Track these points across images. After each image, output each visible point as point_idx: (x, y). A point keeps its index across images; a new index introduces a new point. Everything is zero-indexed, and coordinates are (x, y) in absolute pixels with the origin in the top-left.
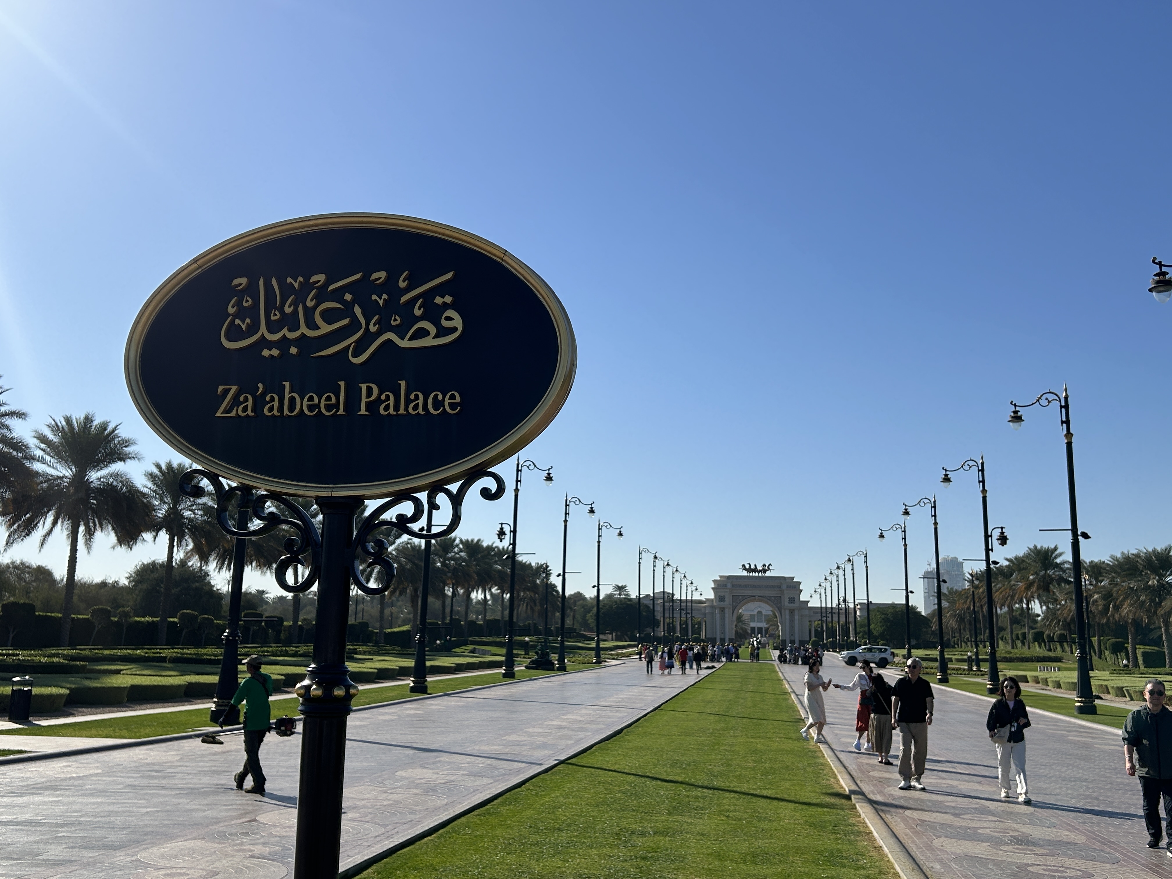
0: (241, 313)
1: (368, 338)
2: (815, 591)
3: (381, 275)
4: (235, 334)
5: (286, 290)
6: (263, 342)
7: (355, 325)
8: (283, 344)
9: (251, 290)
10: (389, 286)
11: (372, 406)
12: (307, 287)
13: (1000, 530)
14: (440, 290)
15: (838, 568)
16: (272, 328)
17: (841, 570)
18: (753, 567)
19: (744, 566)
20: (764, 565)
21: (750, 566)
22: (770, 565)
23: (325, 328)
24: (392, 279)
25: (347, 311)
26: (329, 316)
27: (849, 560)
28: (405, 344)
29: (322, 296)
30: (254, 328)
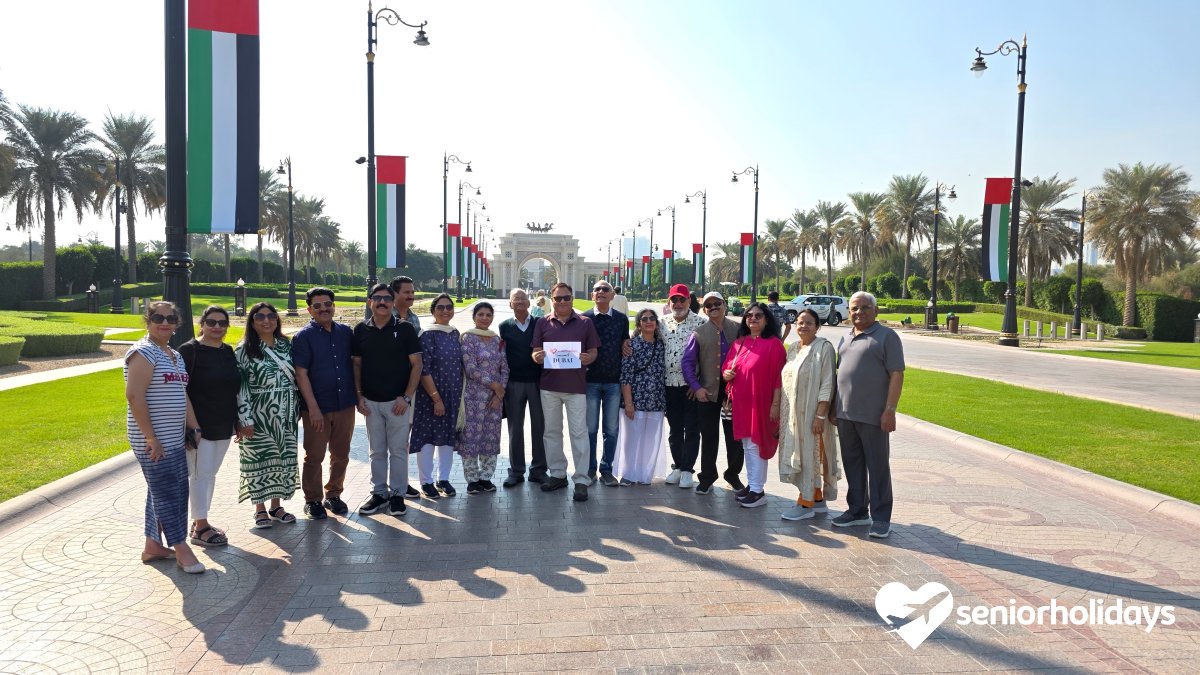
18: (536, 226)
19: (528, 224)
20: (547, 224)
21: (534, 225)
22: (552, 224)
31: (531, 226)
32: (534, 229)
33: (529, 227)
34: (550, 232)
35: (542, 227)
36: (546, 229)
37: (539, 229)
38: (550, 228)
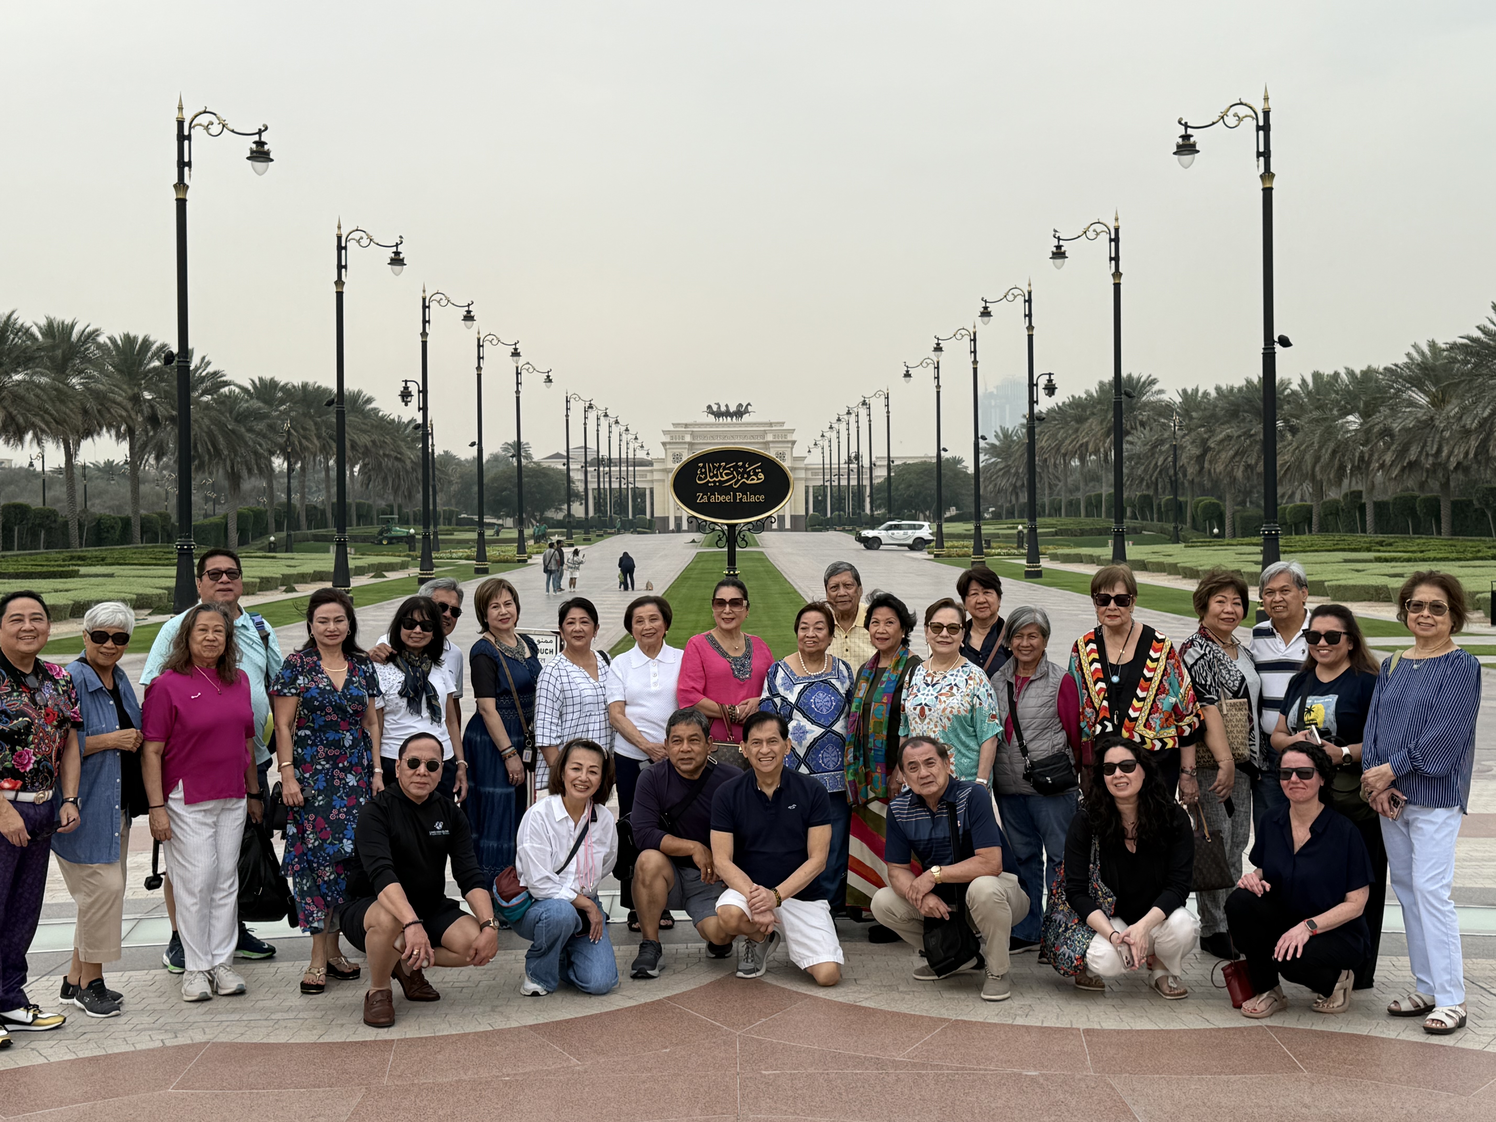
0: (702, 473)
1: (738, 481)
2: (816, 444)
3: (740, 464)
4: (700, 479)
5: (714, 467)
6: (709, 482)
7: (734, 477)
8: (714, 482)
9: (704, 467)
10: (743, 466)
11: (741, 499)
12: (720, 466)
13: (1047, 377)
14: (757, 468)
15: (849, 413)
16: (711, 477)
17: (853, 415)
18: (723, 409)
19: (709, 407)
20: (740, 405)
21: (719, 407)
22: (749, 404)
23: (726, 478)
24: (744, 464)
25: (732, 473)
26: (727, 474)
27: (864, 403)
28: (749, 482)
29: (724, 469)
30: (706, 478)
31: (715, 408)
32: (718, 414)
33: (713, 413)
34: (746, 418)
35: (733, 409)
36: (739, 413)
37: (727, 414)
38: (746, 411)
